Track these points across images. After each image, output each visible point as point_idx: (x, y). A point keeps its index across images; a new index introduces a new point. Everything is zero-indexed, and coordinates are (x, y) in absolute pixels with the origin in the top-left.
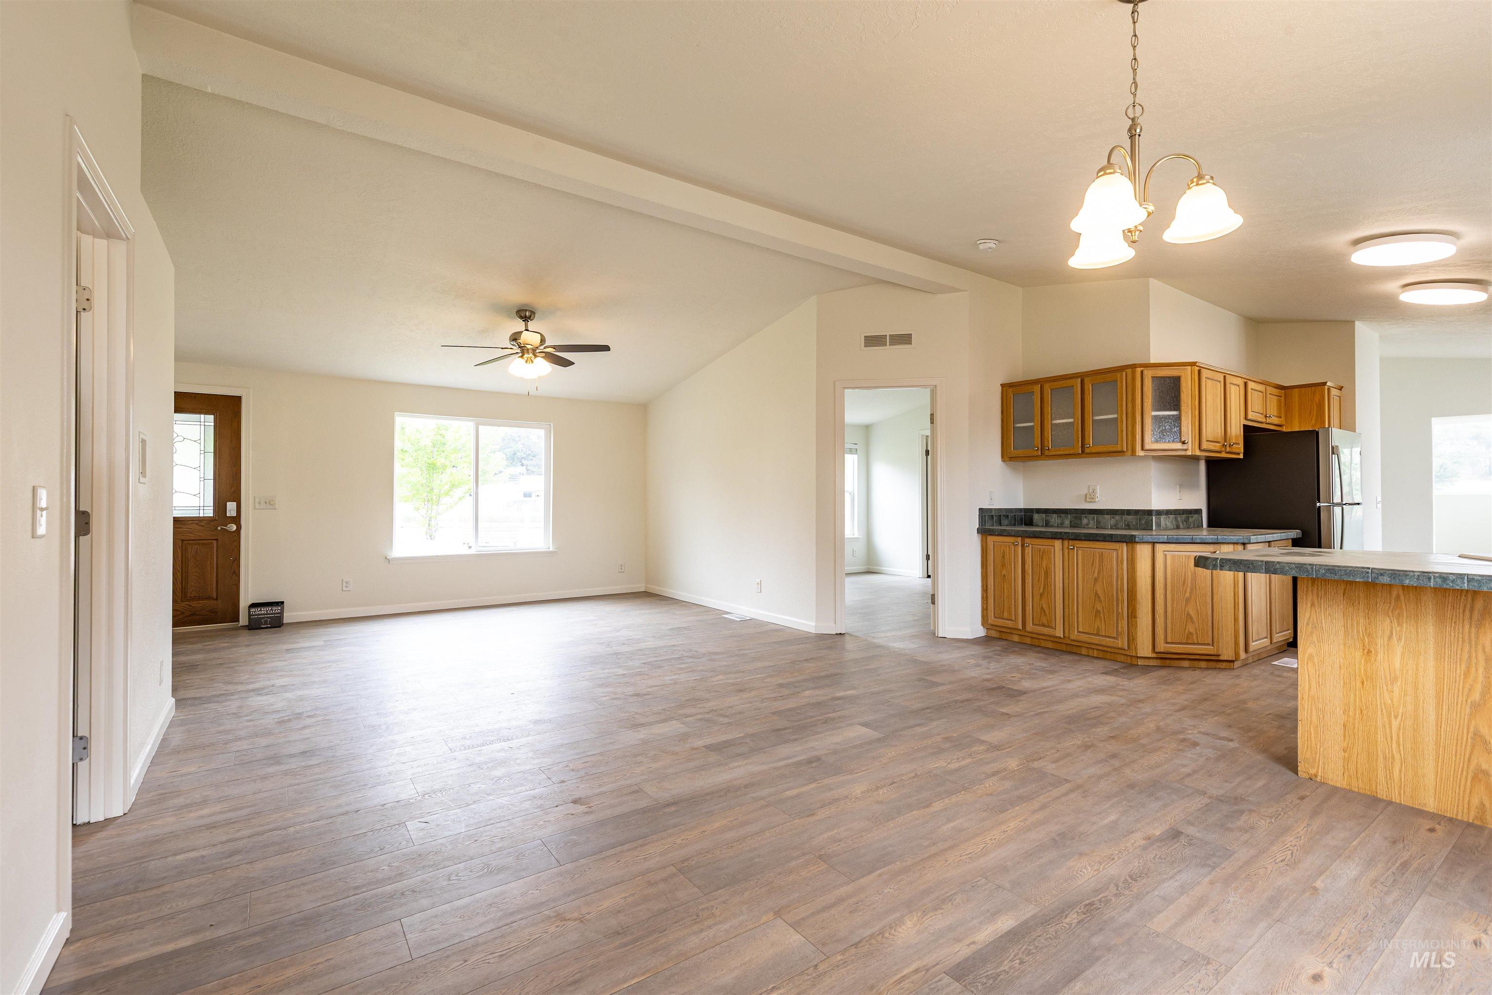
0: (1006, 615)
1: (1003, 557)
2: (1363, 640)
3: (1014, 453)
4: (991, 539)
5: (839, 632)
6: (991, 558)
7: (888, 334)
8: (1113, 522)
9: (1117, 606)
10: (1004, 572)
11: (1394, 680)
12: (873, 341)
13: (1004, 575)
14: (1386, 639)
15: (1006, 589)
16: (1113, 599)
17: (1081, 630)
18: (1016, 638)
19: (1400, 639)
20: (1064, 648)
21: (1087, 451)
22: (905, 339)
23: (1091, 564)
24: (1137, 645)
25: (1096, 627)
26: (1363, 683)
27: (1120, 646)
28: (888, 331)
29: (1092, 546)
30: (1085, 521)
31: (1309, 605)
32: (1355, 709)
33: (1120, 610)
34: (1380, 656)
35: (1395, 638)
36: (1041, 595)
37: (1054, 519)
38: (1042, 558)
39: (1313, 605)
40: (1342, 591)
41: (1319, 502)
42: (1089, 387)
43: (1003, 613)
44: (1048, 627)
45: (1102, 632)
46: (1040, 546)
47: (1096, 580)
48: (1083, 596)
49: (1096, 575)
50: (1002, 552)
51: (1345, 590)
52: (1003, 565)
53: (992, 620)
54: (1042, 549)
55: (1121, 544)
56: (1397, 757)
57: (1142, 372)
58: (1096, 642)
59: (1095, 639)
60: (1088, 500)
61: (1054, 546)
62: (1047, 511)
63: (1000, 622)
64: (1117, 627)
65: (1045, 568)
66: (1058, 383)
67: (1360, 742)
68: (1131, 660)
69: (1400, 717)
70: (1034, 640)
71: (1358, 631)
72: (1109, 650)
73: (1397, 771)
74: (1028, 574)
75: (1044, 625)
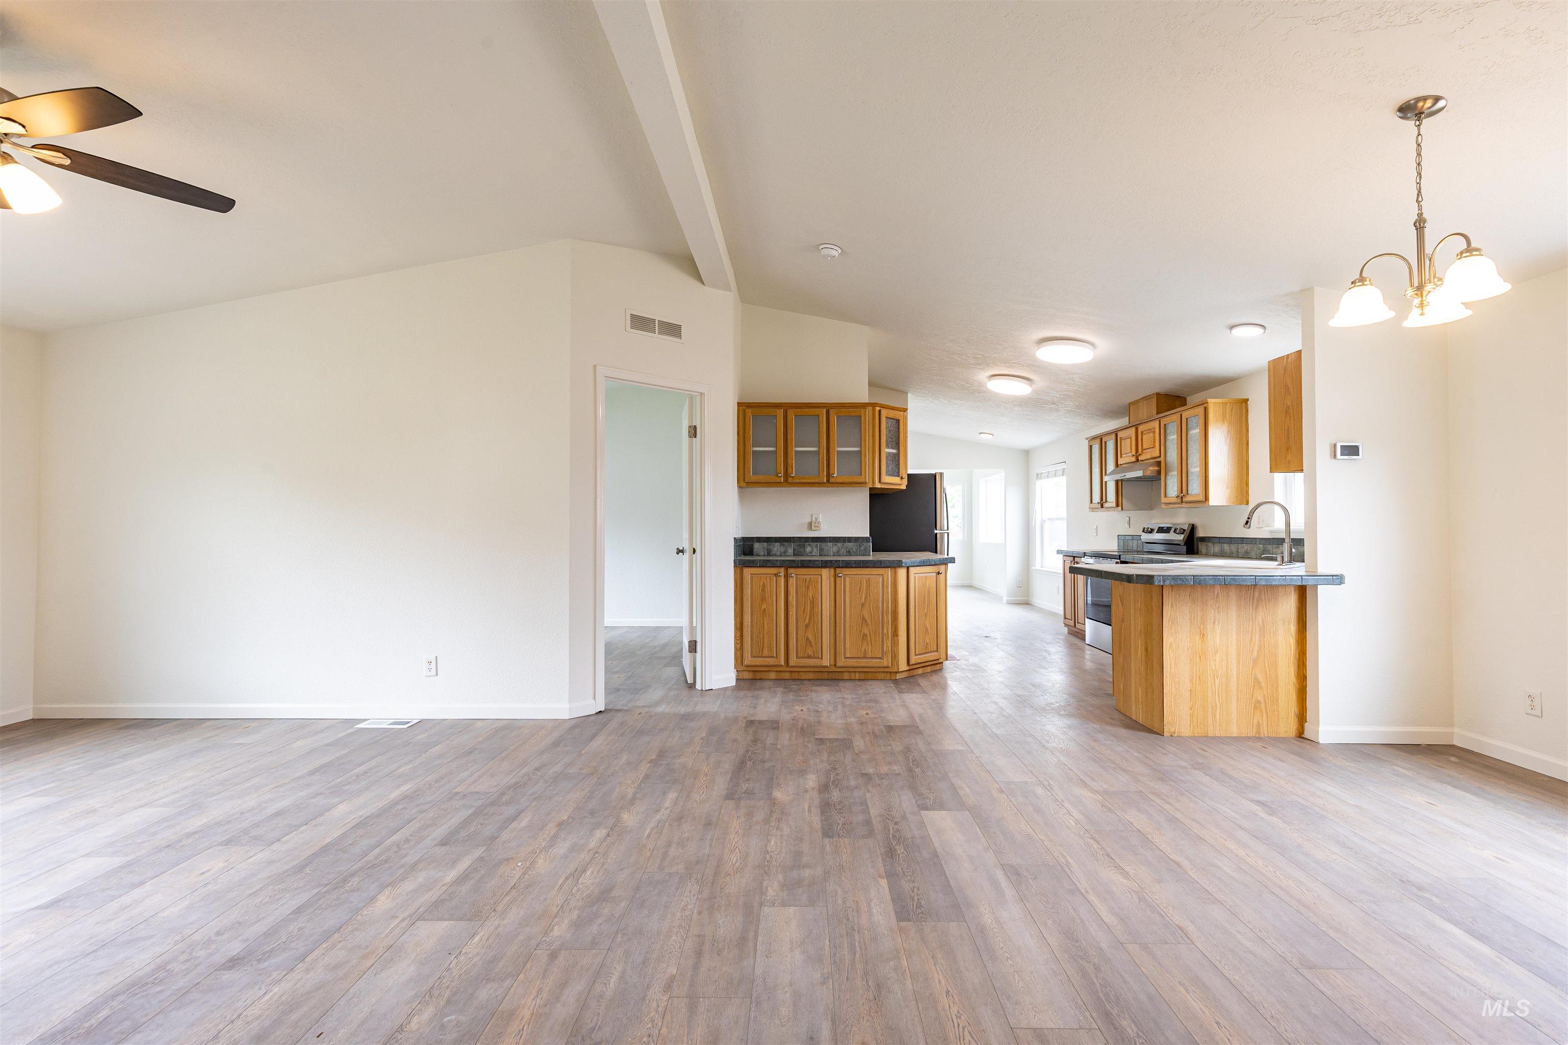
0: (766, 653)
1: (763, 590)
2: (1200, 627)
3: (751, 477)
4: (748, 572)
5: (598, 711)
6: (748, 592)
7: (657, 318)
8: (835, 549)
9: (883, 628)
10: (764, 606)
11: (1216, 652)
12: (641, 323)
13: (765, 610)
14: (1212, 625)
15: (766, 624)
16: (879, 621)
17: (848, 655)
18: (773, 675)
19: (1219, 623)
20: (825, 676)
21: (832, 480)
22: (673, 330)
23: (858, 590)
24: (898, 661)
25: (863, 650)
26: (1200, 658)
27: (885, 664)
28: (658, 314)
29: (860, 573)
30: (808, 549)
31: (1170, 607)
32: (1196, 677)
33: (885, 631)
34: (1209, 637)
35: (1216, 623)
36: (807, 626)
37: (777, 548)
38: (808, 589)
39: (1172, 606)
40: (1189, 594)
41: (936, 530)
42: (834, 419)
43: (762, 650)
44: (814, 657)
45: (868, 654)
46: (805, 576)
47: (863, 605)
48: (850, 622)
49: (863, 600)
50: (761, 585)
51: (1190, 593)
52: (763, 599)
53: (748, 660)
54: (808, 579)
55: (887, 569)
56: (1218, 705)
57: (880, 411)
58: (863, 665)
59: (863, 662)
60: (813, 528)
61: (821, 575)
62: (768, 540)
63: (758, 661)
64: (883, 647)
65: (811, 599)
66: (802, 410)
67: (1199, 700)
68: (891, 675)
69: (1219, 677)
70: (793, 674)
71: (1197, 621)
72: (870, 670)
73: (1218, 714)
74: (792, 606)
75: (809, 657)
